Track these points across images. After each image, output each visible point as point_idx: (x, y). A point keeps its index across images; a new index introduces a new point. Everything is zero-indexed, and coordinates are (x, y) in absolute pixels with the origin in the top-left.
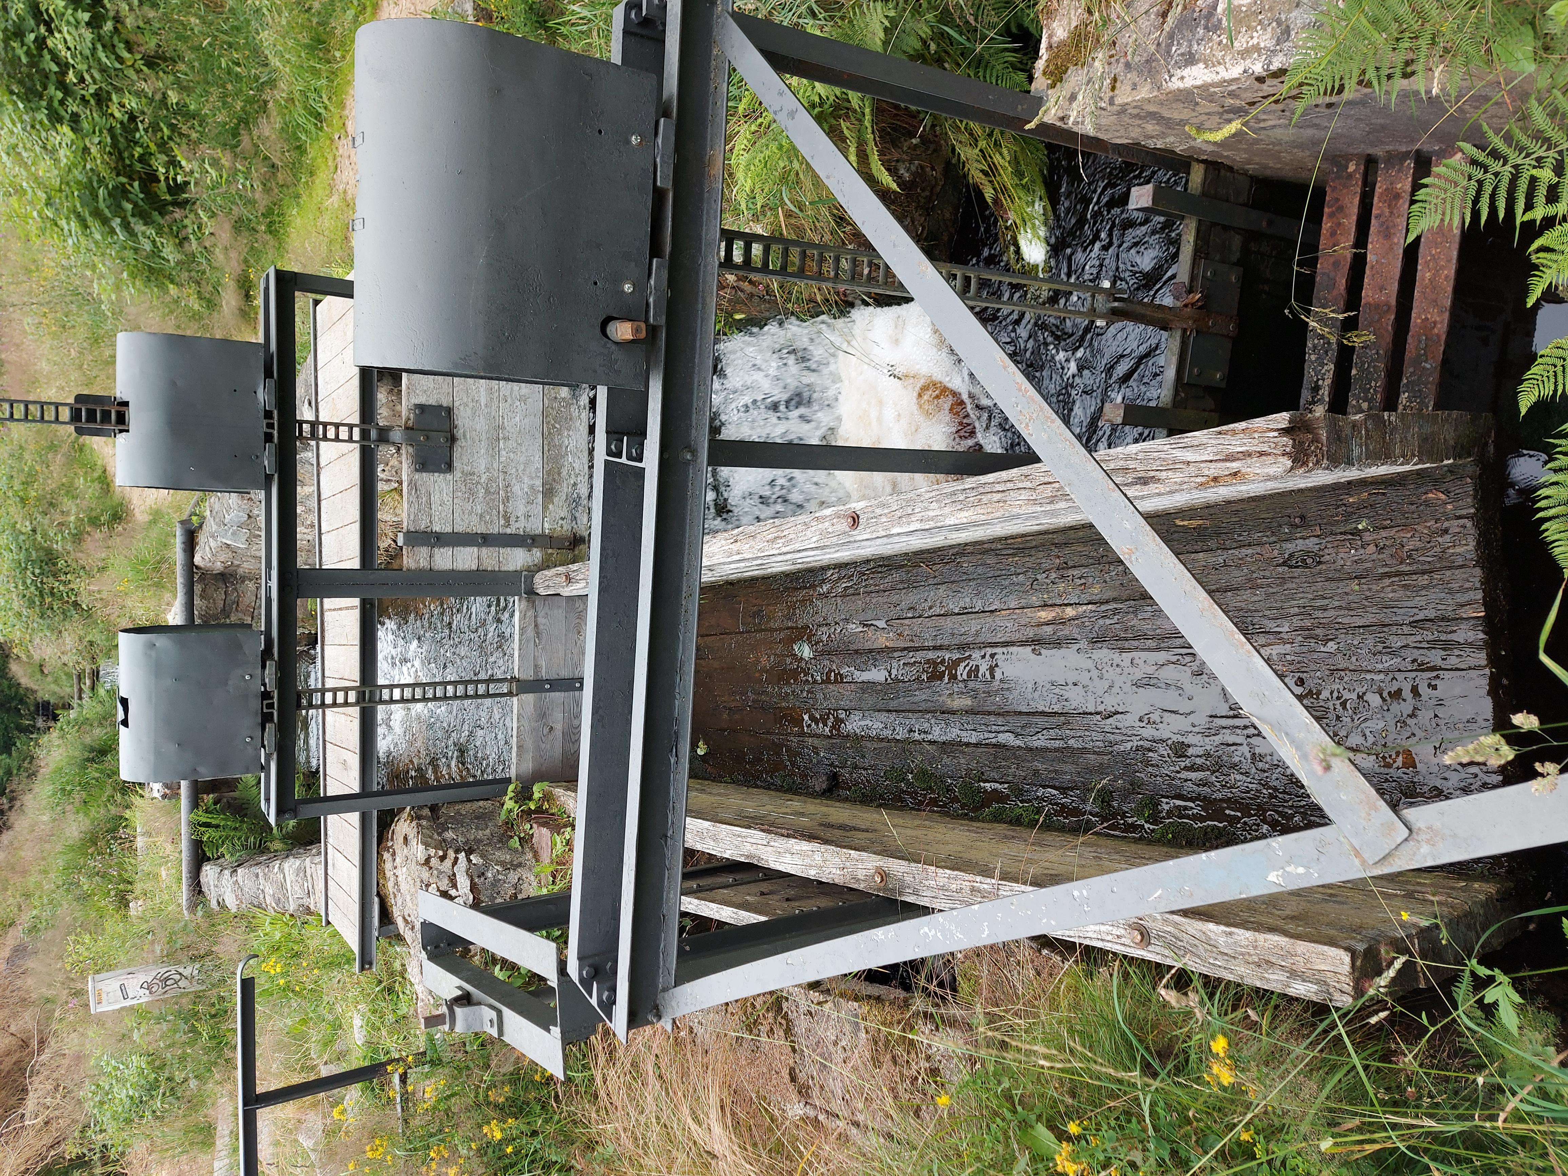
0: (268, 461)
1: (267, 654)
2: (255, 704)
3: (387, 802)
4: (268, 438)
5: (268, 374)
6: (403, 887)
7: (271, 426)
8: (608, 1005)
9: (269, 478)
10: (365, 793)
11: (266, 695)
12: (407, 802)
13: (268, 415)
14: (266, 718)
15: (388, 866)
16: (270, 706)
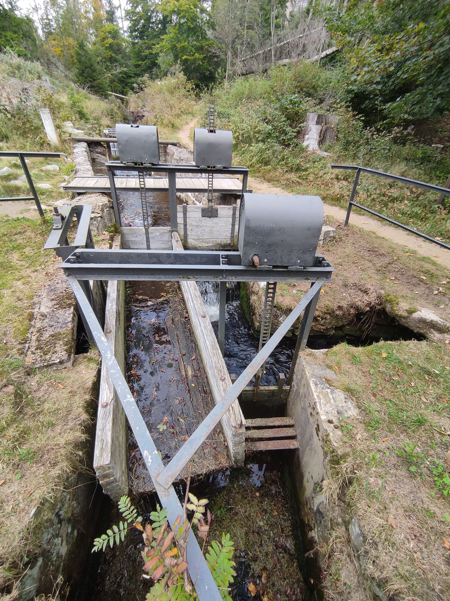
0: (202, 167)
1: (153, 164)
2: (139, 161)
3: (113, 195)
4: (209, 167)
5: (224, 168)
6: (89, 199)
7: (212, 168)
8: (69, 261)
9: (198, 167)
10: (116, 189)
11: (142, 164)
12: (114, 200)
13: (214, 167)
14: (136, 164)
15: (95, 195)
16: (139, 165)
